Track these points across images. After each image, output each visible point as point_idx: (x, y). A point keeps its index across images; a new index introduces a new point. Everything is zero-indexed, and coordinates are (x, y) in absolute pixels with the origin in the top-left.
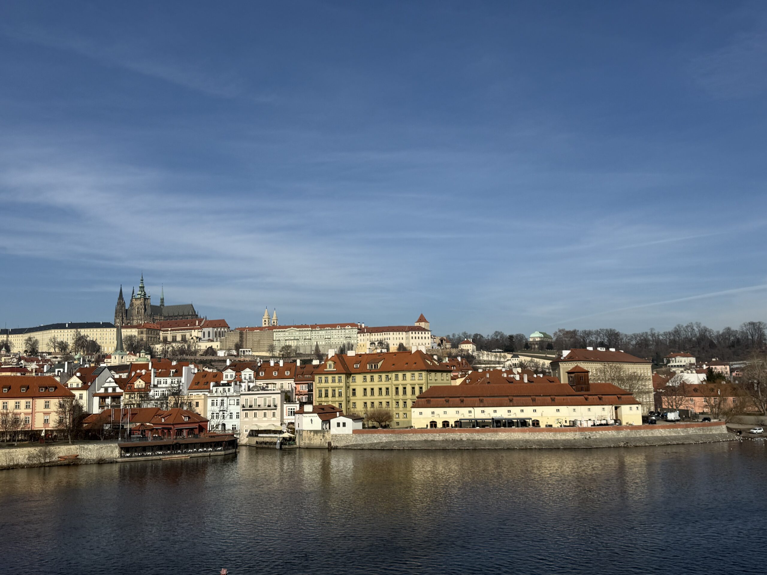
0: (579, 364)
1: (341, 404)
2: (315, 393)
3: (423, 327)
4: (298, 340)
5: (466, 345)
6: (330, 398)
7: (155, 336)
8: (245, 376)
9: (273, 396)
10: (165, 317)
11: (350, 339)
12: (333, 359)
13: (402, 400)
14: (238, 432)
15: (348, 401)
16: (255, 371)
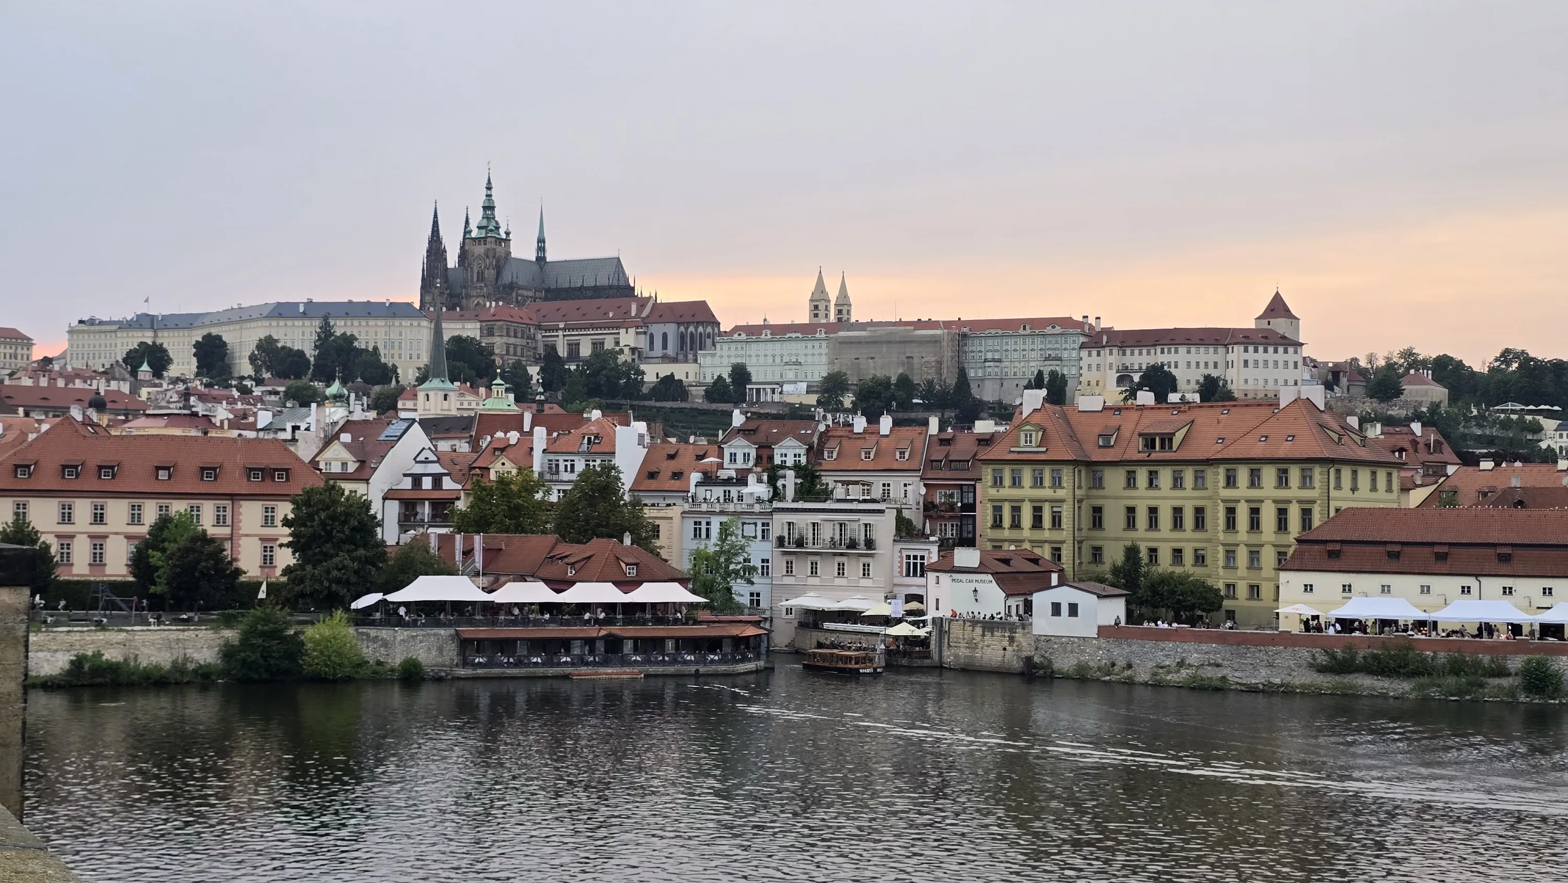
2: (984, 515)
3: (1280, 332)
6: (1026, 531)
7: (524, 342)
8: (784, 459)
9: (866, 519)
10: (548, 290)
11: (1059, 362)
12: (1037, 418)
13: (1246, 545)
14: (767, 615)
15: (1079, 542)
16: (810, 448)
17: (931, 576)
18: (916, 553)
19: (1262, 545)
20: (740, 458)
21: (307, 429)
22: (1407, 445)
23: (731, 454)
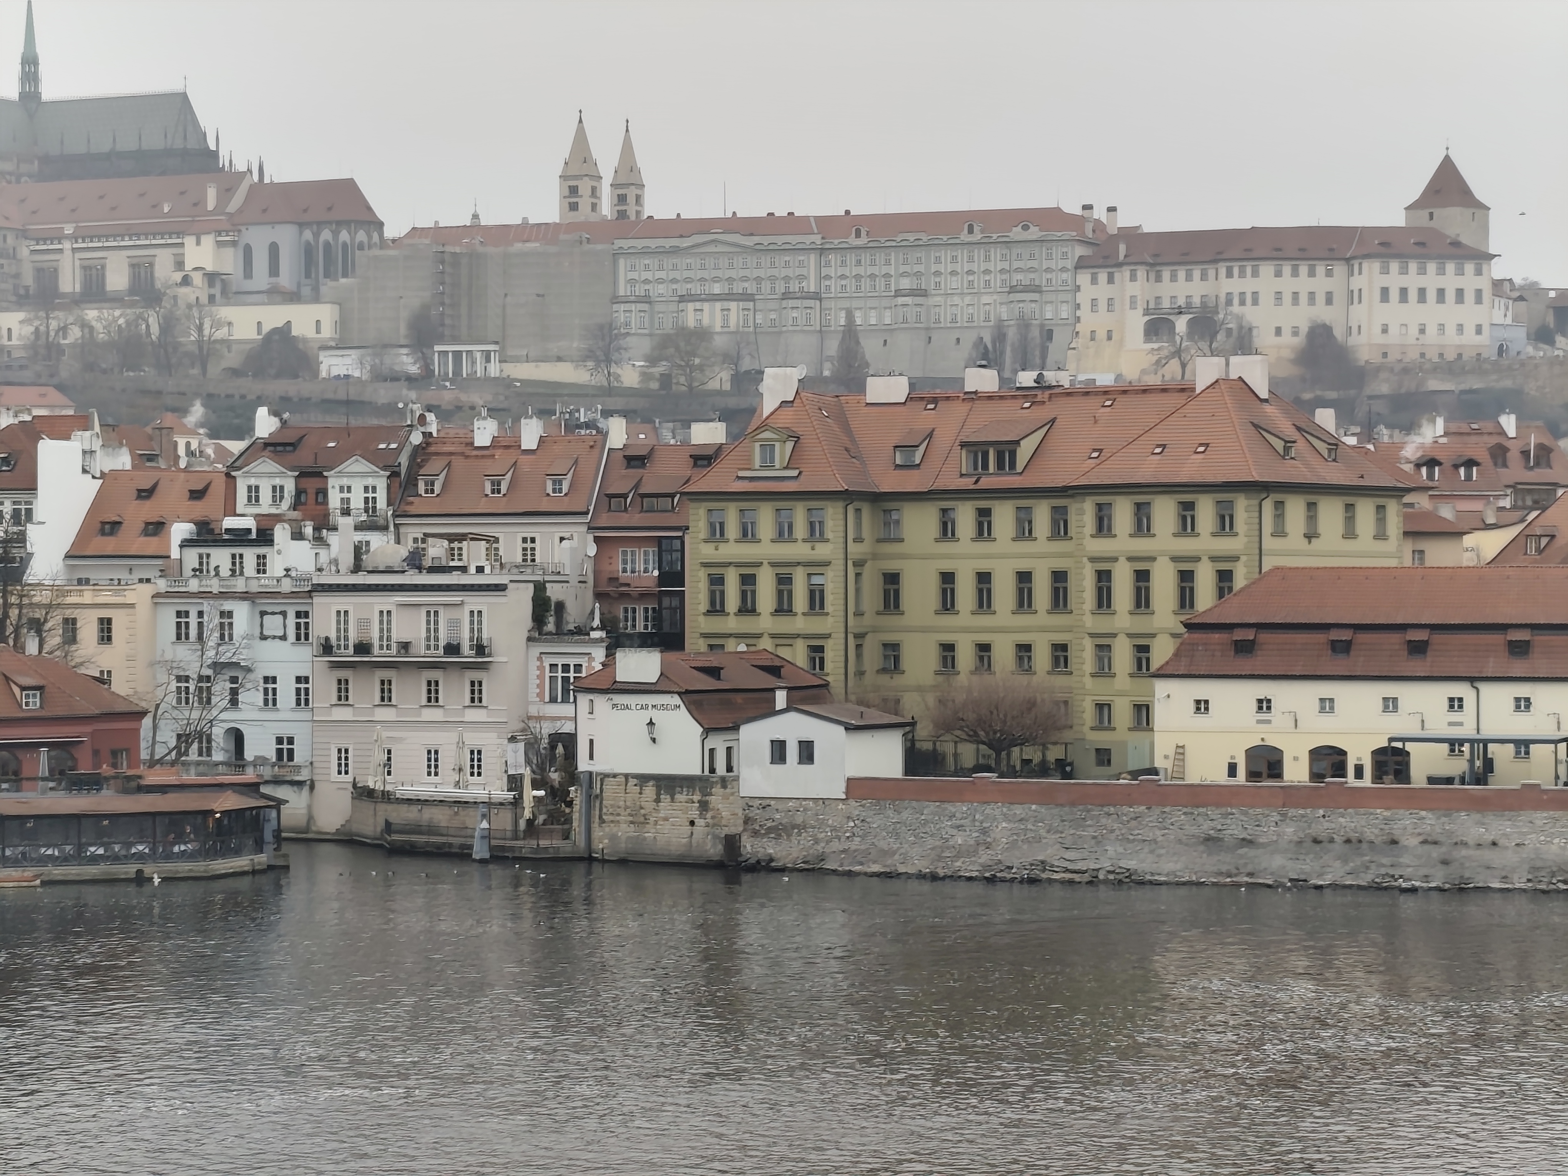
2: (696, 591)
3: (1451, 231)
4: (746, 297)
6: (766, 617)
8: (345, 495)
9: (474, 602)
10: (45, 160)
11: (1035, 296)
12: (786, 418)
13: (1130, 635)
14: (304, 776)
15: (857, 636)
16: (394, 475)
17: (583, 700)
18: (566, 661)
19: (1153, 636)
20: (266, 495)
22: (1482, 455)
23: (250, 488)
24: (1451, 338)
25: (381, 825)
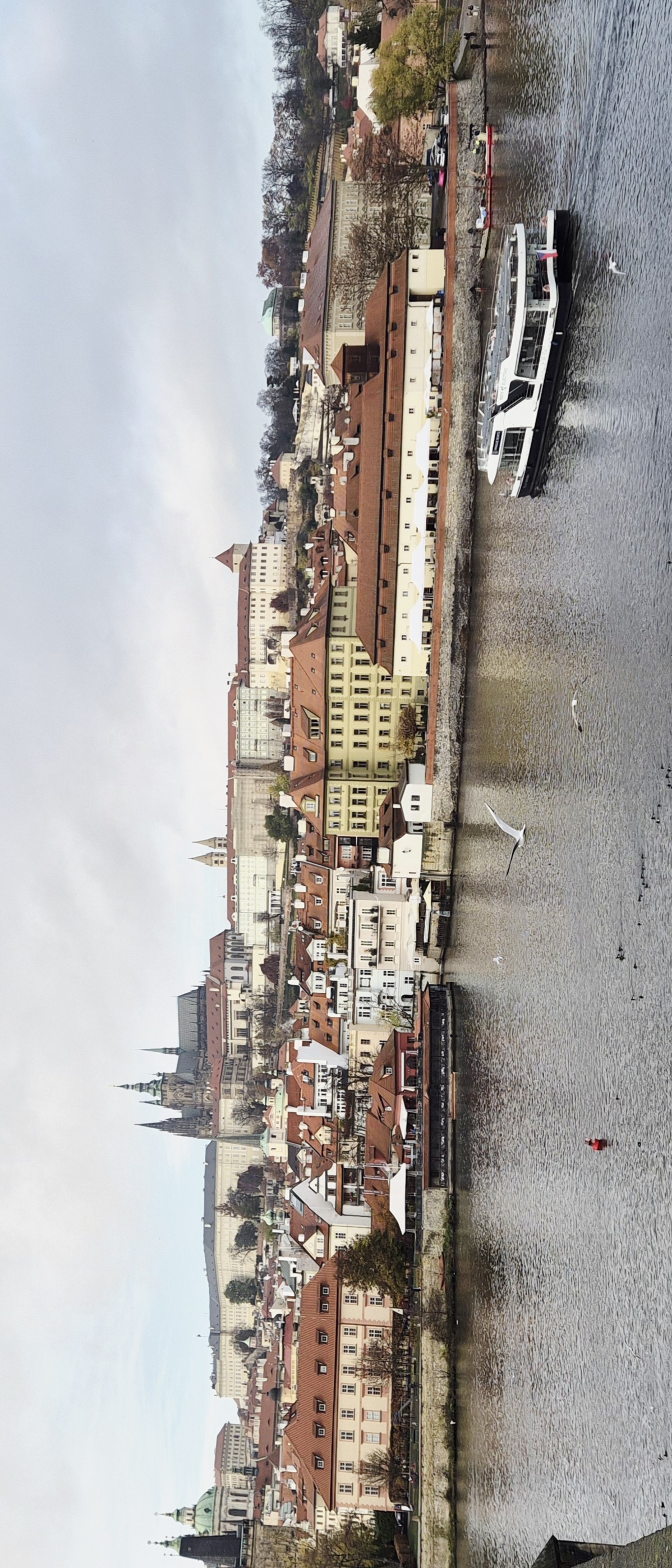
0: (330, 362)
1: (379, 790)
2: (358, 833)
3: (241, 557)
5: (282, 473)
6: (368, 809)
7: (235, 1068)
8: (320, 954)
9: (359, 912)
10: (199, 1047)
11: (258, 702)
12: (298, 799)
13: (378, 682)
14: (419, 974)
15: (375, 777)
16: (313, 937)
17: (394, 875)
18: (381, 880)
19: (378, 674)
20: (319, 983)
21: (295, 1263)
22: (319, 557)
23: (317, 988)
24: (278, 558)
25: (438, 948)
